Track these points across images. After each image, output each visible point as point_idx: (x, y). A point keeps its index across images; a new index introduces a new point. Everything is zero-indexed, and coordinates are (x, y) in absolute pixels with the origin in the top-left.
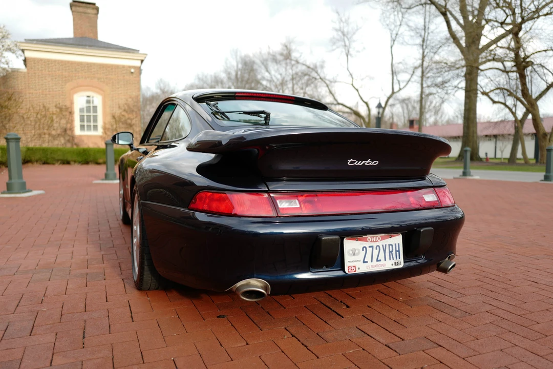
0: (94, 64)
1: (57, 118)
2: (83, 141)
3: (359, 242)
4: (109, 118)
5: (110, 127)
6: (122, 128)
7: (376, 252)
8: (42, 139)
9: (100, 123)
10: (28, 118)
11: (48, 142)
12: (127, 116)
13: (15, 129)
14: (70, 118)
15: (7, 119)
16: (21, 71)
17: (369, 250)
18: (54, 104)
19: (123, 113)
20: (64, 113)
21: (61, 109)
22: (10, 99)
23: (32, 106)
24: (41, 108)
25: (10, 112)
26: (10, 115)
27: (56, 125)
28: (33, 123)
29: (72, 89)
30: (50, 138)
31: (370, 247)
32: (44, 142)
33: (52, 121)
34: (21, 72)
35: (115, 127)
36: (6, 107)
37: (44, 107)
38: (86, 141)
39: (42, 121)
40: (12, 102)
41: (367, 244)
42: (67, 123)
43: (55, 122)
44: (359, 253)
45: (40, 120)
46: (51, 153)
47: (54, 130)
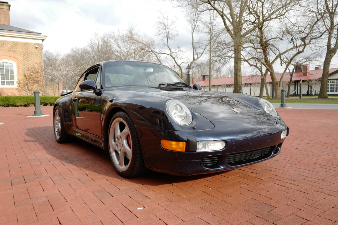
0: (10, 42)
2: (4, 91)
4: (22, 77)
5: (23, 83)
6: (31, 83)
9: (16, 80)
12: (34, 75)
19: (31, 74)
35: (26, 82)
38: (6, 91)
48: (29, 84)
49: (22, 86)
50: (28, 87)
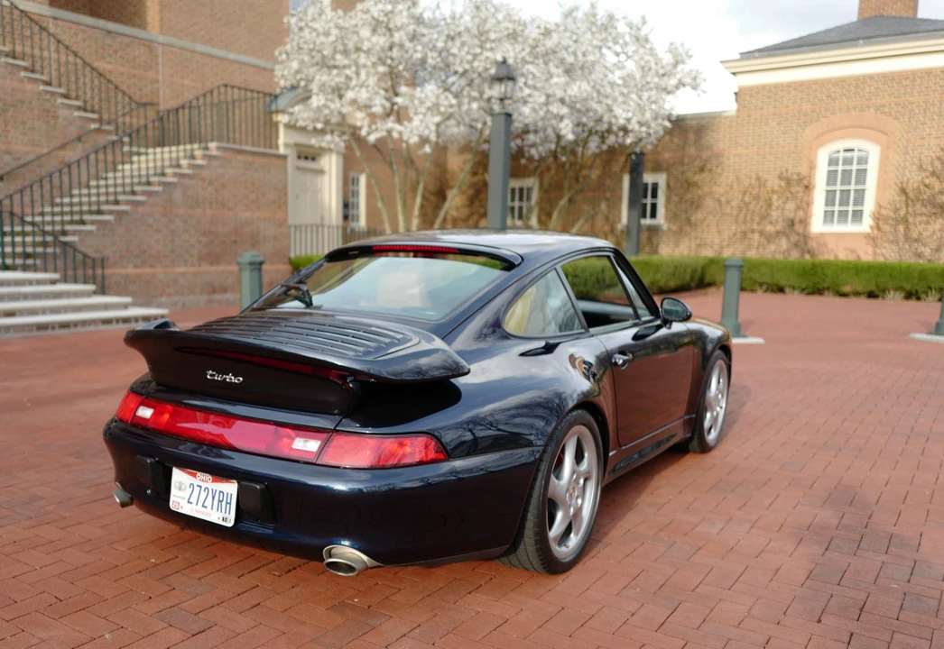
0: (871, 77)
1: (778, 200)
2: (826, 246)
3: (188, 476)
4: (892, 194)
5: (892, 214)
6: (921, 214)
7: (203, 495)
8: (746, 242)
9: (869, 206)
10: (728, 202)
11: (758, 248)
13: (706, 223)
14: (805, 198)
15: (694, 206)
16: (725, 114)
17: (197, 489)
18: (778, 172)
19: (927, 181)
20: (793, 190)
21: (788, 182)
22: (702, 169)
23: (738, 179)
24: (753, 181)
25: (700, 192)
26: (700, 197)
27: (775, 214)
28: (735, 213)
29: (815, 139)
30: (762, 240)
31: (198, 486)
32: (749, 246)
33: (770, 205)
34: (726, 118)
35: (902, 213)
36: (695, 185)
37: (758, 179)
38: (831, 245)
39: (751, 207)
40: (705, 175)
41: (196, 482)
42: (798, 208)
43: (774, 207)
44: (185, 489)
45: (747, 204)
46: (749, 270)
47: (771, 223)
48: (911, 220)
49: (886, 228)
50: (907, 229)
